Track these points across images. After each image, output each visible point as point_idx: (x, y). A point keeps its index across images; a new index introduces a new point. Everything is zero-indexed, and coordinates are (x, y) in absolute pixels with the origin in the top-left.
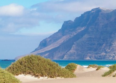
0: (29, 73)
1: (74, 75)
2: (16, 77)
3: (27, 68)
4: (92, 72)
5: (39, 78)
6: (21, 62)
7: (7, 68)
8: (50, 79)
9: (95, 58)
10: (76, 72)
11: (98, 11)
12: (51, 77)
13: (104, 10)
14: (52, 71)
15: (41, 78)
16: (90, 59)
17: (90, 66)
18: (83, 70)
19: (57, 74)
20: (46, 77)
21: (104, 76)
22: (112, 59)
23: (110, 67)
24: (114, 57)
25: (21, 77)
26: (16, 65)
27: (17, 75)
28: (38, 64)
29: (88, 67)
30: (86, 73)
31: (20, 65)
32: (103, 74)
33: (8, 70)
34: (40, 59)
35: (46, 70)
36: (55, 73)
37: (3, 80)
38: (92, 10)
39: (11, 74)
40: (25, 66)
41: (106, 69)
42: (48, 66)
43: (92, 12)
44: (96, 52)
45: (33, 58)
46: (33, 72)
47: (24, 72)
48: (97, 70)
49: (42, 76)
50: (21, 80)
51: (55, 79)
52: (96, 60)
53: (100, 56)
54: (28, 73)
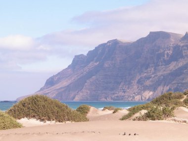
0: (34, 117)
1: (86, 119)
2: (18, 121)
3: (31, 111)
4: (108, 115)
5: (45, 122)
6: (24, 104)
7: (7, 111)
8: (58, 123)
9: (112, 99)
10: (89, 115)
11: (115, 43)
12: (60, 121)
13: (122, 42)
14: (61, 113)
15: (48, 122)
16: (105, 100)
17: (106, 108)
18: (97, 113)
19: (66, 117)
20: (54, 122)
21: (123, 119)
22: (132, 100)
23: (129, 110)
24: (134, 97)
25: (24, 121)
26: (18, 107)
27: (19, 119)
28: (44, 106)
29: (104, 110)
30: (101, 116)
31: (22, 107)
32: (121, 117)
33: (9, 113)
34: (46, 100)
35: (53, 113)
36: (64, 116)
37: (2, 124)
38: (108, 42)
39: (12, 117)
40: (29, 108)
41: (124, 111)
42: (56, 108)
43: (108, 44)
44: (113, 92)
45: (38, 99)
46: (38, 115)
47: (28, 116)
48: (114, 113)
49: (49, 119)
50: (24, 125)
51: (64, 123)
52: (112, 101)
53: (117, 97)
54: (32, 117)
